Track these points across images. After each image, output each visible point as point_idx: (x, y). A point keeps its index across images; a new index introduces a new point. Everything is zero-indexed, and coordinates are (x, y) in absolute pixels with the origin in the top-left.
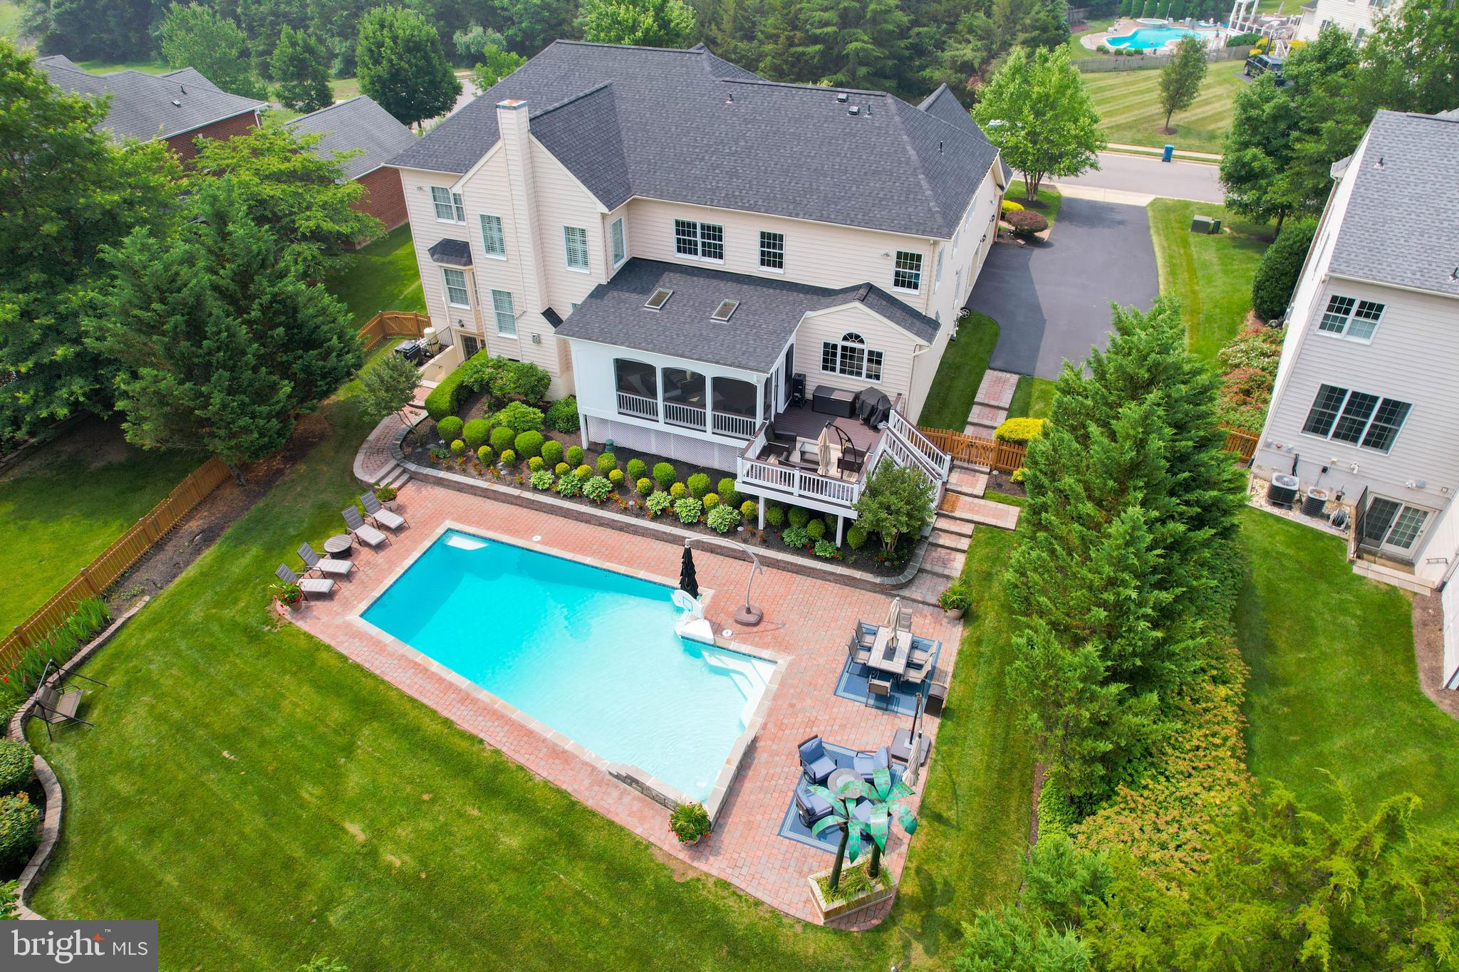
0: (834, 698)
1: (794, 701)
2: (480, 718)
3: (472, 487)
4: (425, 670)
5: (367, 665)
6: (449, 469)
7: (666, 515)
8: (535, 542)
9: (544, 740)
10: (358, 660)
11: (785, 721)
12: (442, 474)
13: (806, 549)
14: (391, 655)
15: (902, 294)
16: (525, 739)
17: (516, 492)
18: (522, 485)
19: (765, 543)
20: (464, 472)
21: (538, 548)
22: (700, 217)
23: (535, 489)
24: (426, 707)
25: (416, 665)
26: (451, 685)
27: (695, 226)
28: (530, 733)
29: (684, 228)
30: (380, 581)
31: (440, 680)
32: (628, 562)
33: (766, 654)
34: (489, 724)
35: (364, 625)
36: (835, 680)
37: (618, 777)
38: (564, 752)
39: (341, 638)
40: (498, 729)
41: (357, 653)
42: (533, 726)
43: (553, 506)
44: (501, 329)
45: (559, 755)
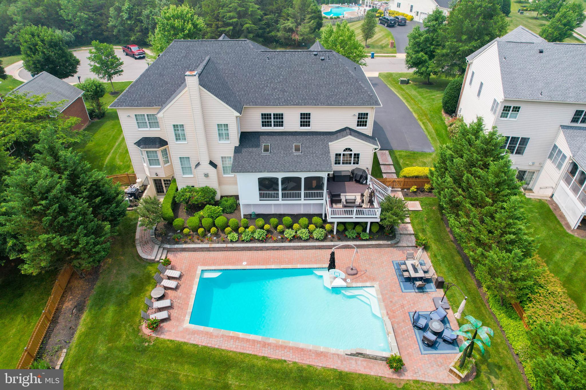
0: (403, 294)
1: (391, 300)
2: (277, 351)
3: (201, 248)
4: (238, 338)
5: (209, 345)
6: (186, 243)
7: (296, 238)
8: (244, 265)
9: (310, 351)
10: (204, 344)
11: (393, 309)
12: (184, 246)
13: (358, 238)
14: (217, 337)
15: (361, 129)
16: (302, 353)
17: (224, 245)
18: (224, 242)
19: (340, 239)
20: (193, 242)
21: (248, 267)
22: (272, 111)
23: (232, 241)
24: (251, 355)
25: (232, 338)
26: (254, 341)
27: (270, 115)
28: (302, 350)
29: (266, 117)
30: (187, 304)
31: (248, 340)
32: (290, 262)
33: (368, 284)
34: (283, 352)
35: (193, 327)
36: (399, 286)
37: (352, 355)
38: (322, 352)
39: (188, 337)
40: (288, 353)
41: (202, 341)
42: (301, 346)
43: (243, 247)
44: (184, 173)
45: (320, 354)
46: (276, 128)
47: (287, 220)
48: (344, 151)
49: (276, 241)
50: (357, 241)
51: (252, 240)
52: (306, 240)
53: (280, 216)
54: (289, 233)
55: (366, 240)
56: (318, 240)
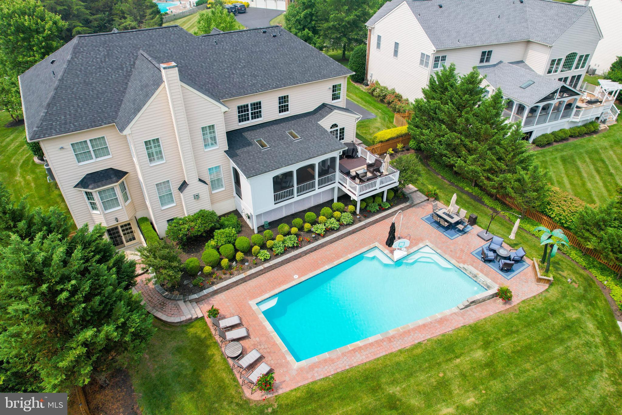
0: (454, 241)
1: (449, 250)
2: (406, 339)
4: (360, 348)
5: (339, 370)
6: (213, 284)
7: (329, 231)
8: (297, 279)
9: (431, 322)
10: (333, 373)
11: (458, 256)
12: (215, 288)
13: (382, 209)
14: (338, 358)
15: (335, 103)
16: (427, 328)
17: (261, 268)
18: (256, 265)
19: (366, 217)
20: (222, 280)
21: (303, 279)
23: (266, 260)
24: (387, 355)
25: (354, 350)
26: (377, 342)
27: (247, 106)
28: (424, 325)
29: (242, 109)
30: (275, 344)
31: (371, 344)
32: (338, 257)
33: (421, 245)
34: (411, 337)
35: (303, 363)
36: (445, 236)
37: (467, 307)
38: (441, 319)
39: (309, 376)
40: (416, 335)
41: (329, 371)
42: (421, 323)
43: (282, 261)
45: (442, 321)
46: (254, 120)
47: (311, 215)
48: (331, 128)
49: (309, 242)
50: (381, 213)
51: (287, 250)
52: (338, 230)
53: (300, 214)
54: (319, 228)
55: (389, 208)
56: (349, 225)
